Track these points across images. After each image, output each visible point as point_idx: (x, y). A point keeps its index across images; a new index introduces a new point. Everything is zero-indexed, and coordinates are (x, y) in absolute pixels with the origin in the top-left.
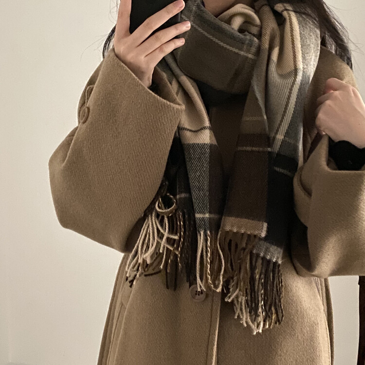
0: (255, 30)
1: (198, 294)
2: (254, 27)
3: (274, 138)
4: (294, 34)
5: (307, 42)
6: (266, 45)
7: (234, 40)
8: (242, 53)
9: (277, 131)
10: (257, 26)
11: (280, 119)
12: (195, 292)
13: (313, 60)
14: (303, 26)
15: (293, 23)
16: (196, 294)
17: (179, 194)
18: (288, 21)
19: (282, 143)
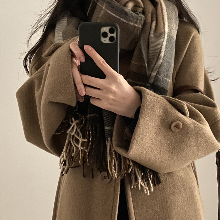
0: (140, 10)
1: (105, 178)
2: (140, 8)
3: (150, 75)
4: (163, 11)
5: (170, 16)
6: (149, 20)
7: (133, 18)
8: (137, 25)
9: (153, 70)
10: (141, 7)
11: (154, 63)
12: (103, 177)
13: (174, 27)
14: (168, 7)
15: (162, 5)
16: (104, 178)
17: (89, 114)
18: (159, 4)
19: (155, 77)
